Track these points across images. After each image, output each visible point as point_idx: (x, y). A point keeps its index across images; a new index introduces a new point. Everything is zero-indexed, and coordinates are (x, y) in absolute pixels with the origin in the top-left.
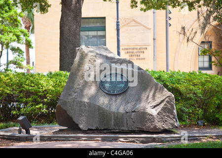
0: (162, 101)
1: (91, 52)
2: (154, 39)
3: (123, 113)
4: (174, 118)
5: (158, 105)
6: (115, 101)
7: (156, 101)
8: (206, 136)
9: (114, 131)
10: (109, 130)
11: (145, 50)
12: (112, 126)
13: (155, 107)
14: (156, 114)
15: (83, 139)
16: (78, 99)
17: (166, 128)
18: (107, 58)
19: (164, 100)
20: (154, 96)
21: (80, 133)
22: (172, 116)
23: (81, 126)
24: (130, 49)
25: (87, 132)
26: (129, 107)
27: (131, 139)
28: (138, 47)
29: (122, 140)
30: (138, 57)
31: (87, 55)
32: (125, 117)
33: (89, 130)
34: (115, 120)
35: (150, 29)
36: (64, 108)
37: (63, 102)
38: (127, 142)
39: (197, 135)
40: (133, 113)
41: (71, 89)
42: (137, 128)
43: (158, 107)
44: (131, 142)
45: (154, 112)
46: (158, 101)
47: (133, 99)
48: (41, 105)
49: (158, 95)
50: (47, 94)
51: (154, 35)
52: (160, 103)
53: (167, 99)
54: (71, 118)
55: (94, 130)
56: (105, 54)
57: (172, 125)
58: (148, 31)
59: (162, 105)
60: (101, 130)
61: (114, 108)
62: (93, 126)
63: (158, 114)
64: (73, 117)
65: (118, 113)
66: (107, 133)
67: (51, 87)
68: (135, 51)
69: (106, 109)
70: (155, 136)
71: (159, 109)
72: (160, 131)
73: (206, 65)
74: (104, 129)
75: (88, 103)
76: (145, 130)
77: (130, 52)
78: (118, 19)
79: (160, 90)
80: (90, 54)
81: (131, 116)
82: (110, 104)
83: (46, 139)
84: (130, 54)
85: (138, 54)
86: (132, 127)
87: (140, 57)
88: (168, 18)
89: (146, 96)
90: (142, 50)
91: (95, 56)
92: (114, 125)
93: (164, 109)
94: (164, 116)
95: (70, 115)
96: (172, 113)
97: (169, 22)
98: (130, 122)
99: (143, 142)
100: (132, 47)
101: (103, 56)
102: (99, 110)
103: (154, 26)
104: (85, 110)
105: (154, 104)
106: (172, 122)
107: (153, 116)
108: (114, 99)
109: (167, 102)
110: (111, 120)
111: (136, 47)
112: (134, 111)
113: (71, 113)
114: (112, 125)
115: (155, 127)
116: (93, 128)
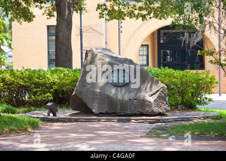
0: (158, 91)
1: (100, 52)
2: (106, 43)
3: (127, 101)
4: (167, 104)
5: (154, 94)
6: (121, 91)
7: (153, 91)
8: (196, 118)
9: (120, 114)
10: (116, 113)
13: (152, 95)
14: (153, 101)
15: (103, 120)
16: (91, 90)
17: (161, 111)
18: (112, 57)
19: (159, 90)
20: (151, 87)
21: (93, 116)
22: (165, 103)
23: (94, 111)
25: (99, 115)
26: (132, 95)
27: (140, 121)
29: (133, 121)
31: (96, 55)
32: (129, 104)
33: (100, 113)
34: (121, 106)
35: (103, 35)
36: (80, 97)
37: (79, 92)
38: (138, 123)
39: (189, 117)
40: (135, 101)
41: (86, 81)
42: (139, 112)
44: (141, 122)
45: (152, 99)
46: (154, 90)
47: (135, 89)
48: (49, 94)
49: (154, 86)
50: (53, 85)
51: (106, 39)
52: (156, 93)
53: (161, 89)
54: (86, 104)
56: (110, 54)
57: (166, 109)
58: (102, 36)
59: (158, 94)
61: (119, 96)
63: (155, 101)
65: (123, 100)
67: (56, 80)
69: (114, 97)
70: (152, 118)
71: (155, 97)
72: (156, 114)
73: (145, 62)
74: (112, 113)
75: (99, 92)
76: (144, 114)
78: (81, 27)
79: (155, 82)
80: (99, 54)
81: (133, 102)
82: (117, 94)
83: (73, 120)
86: (135, 111)
88: (120, 27)
89: (145, 87)
91: (103, 56)
92: (120, 110)
93: (159, 97)
94: (159, 102)
95: (85, 102)
96: (165, 100)
97: (121, 29)
98: (133, 108)
99: (150, 123)
101: (109, 55)
102: (108, 98)
103: (106, 33)
104: (97, 98)
105: (151, 93)
106: (165, 107)
107: (151, 102)
108: (119, 89)
109: (162, 91)
110: (117, 106)
112: (136, 99)
113: (86, 101)
114: (118, 110)
115: (153, 111)
116: (104, 112)
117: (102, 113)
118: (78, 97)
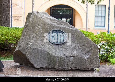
1: (40, 15)
3: (65, 58)
7: (87, 50)
9: (58, 69)
10: (55, 68)
11: (21, 17)
12: (57, 66)
13: (86, 53)
16: (33, 47)
19: (92, 49)
22: (97, 60)
23: (35, 66)
24: (14, 16)
25: (40, 69)
26: (68, 53)
28: (18, 16)
30: (18, 20)
32: (66, 60)
33: (41, 68)
34: (59, 62)
36: (23, 53)
37: (23, 49)
40: (72, 58)
41: (28, 40)
42: (74, 67)
43: (88, 54)
45: (86, 57)
47: (71, 47)
51: (24, 11)
52: (89, 51)
53: (94, 48)
55: (45, 68)
58: (22, 9)
59: (91, 52)
60: (49, 68)
61: (58, 54)
62: (43, 66)
63: (88, 58)
64: (30, 59)
65: (61, 57)
66: (53, 70)
68: (16, 17)
69: (53, 54)
72: (89, 69)
74: (51, 68)
75: (40, 50)
76: (79, 69)
77: (14, 18)
81: (70, 59)
82: (55, 51)
84: (14, 19)
85: (18, 19)
86: (71, 67)
87: (19, 20)
88: (33, 4)
90: (19, 17)
91: (43, 18)
92: (58, 65)
93: (92, 55)
95: (28, 58)
98: (69, 64)
100: (15, 16)
101: (48, 18)
102: (48, 55)
103: (24, 7)
105: (85, 51)
106: (97, 63)
107: (85, 59)
108: (57, 47)
109: (94, 50)
110: (56, 62)
111: (17, 16)
112: (72, 56)
113: (28, 56)
115: (87, 67)
116: (44, 67)
117: (43, 68)
118: (22, 53)
